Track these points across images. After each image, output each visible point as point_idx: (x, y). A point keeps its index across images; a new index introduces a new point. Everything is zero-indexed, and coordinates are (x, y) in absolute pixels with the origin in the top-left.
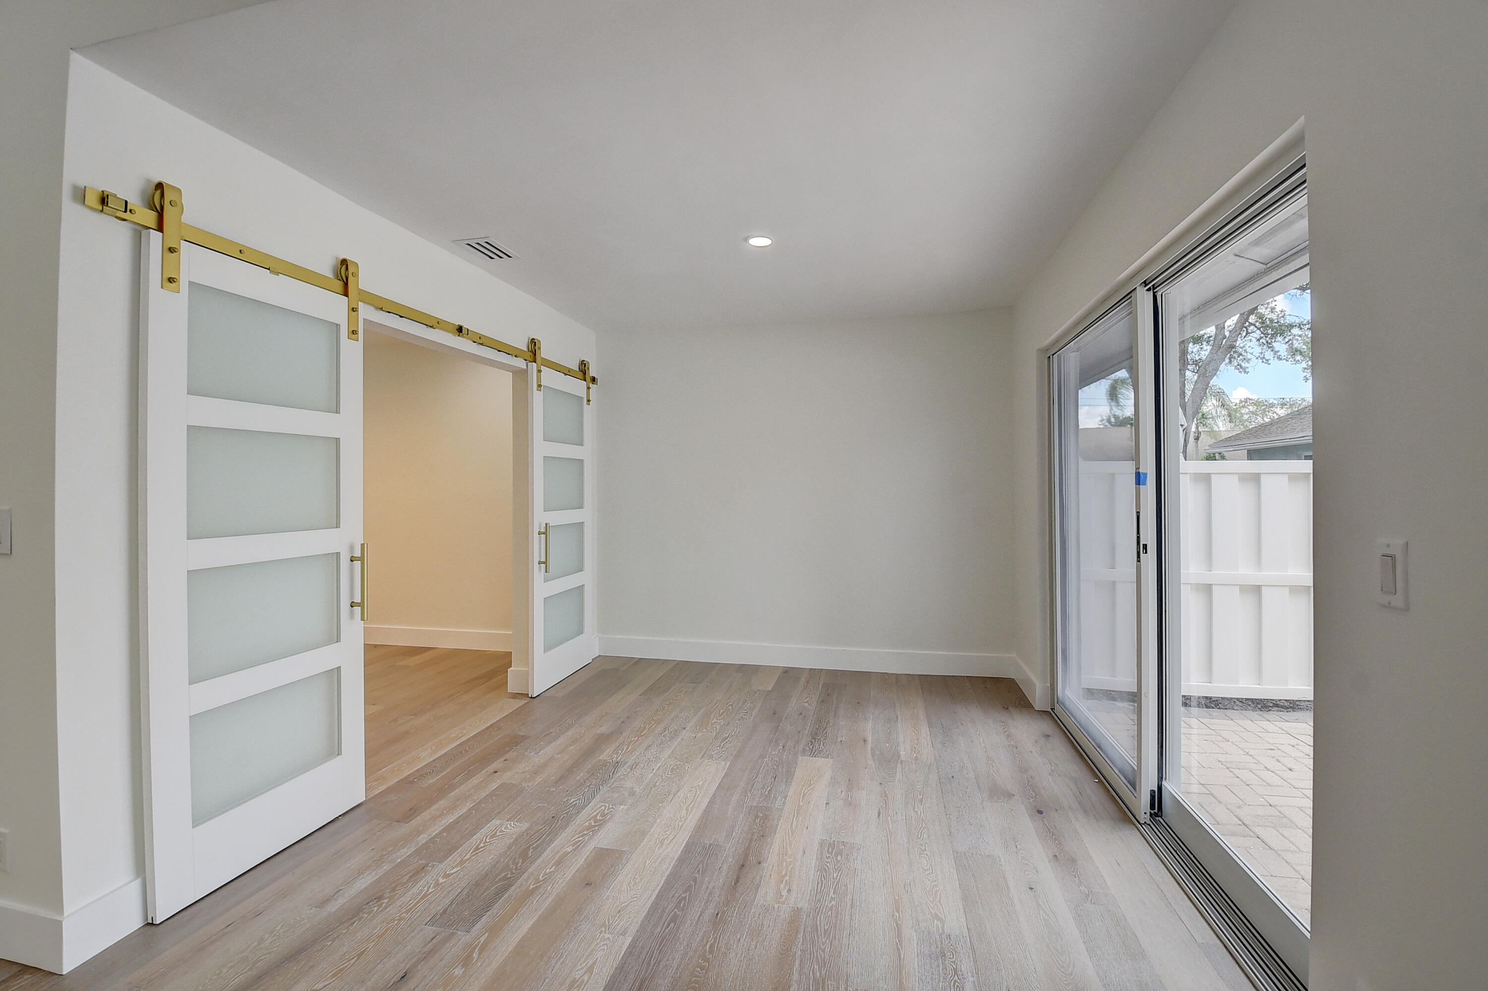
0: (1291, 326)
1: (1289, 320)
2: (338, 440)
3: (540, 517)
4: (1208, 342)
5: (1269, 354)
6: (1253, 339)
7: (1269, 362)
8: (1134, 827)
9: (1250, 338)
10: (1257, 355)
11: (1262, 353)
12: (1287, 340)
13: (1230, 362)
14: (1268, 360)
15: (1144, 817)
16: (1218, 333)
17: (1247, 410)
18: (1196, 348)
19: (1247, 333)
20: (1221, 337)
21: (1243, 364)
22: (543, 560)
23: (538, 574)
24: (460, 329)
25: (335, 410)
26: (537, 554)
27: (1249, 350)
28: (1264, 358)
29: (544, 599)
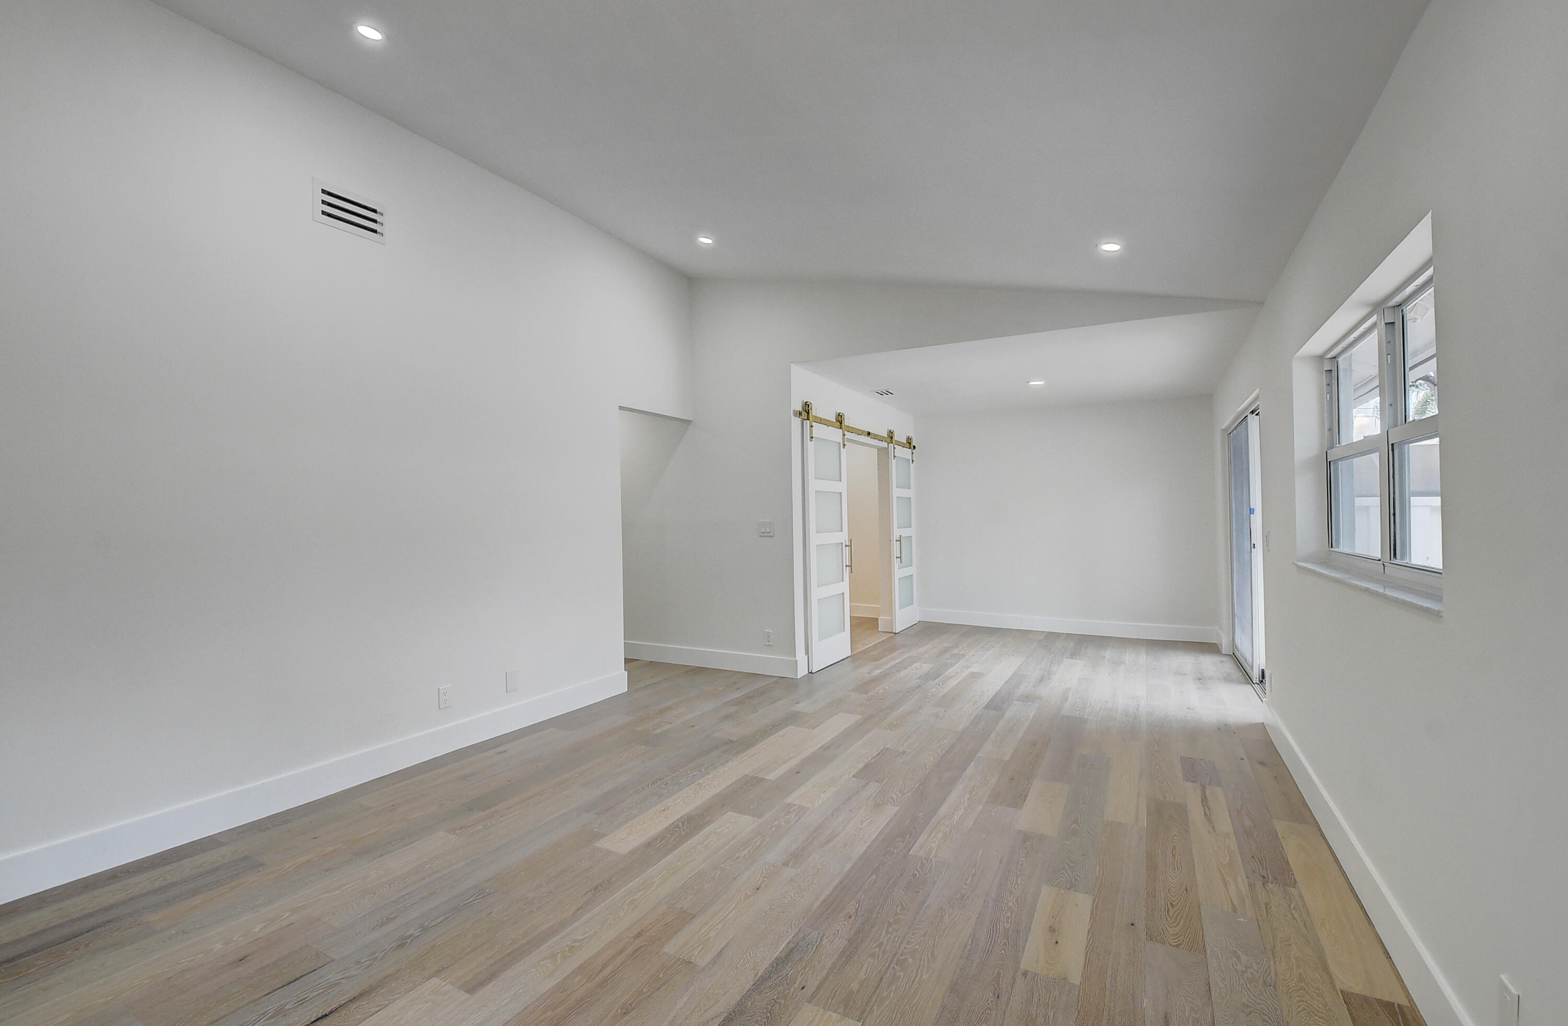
2: (841, 493)
3: (897, 532)
8: (1251, 686)
15: (1256, 680)
22: (899, 556)
23: (896, 563)
24: (869, 434)
25: (839, 480)
26: (896, 553)
29: (899, 578)
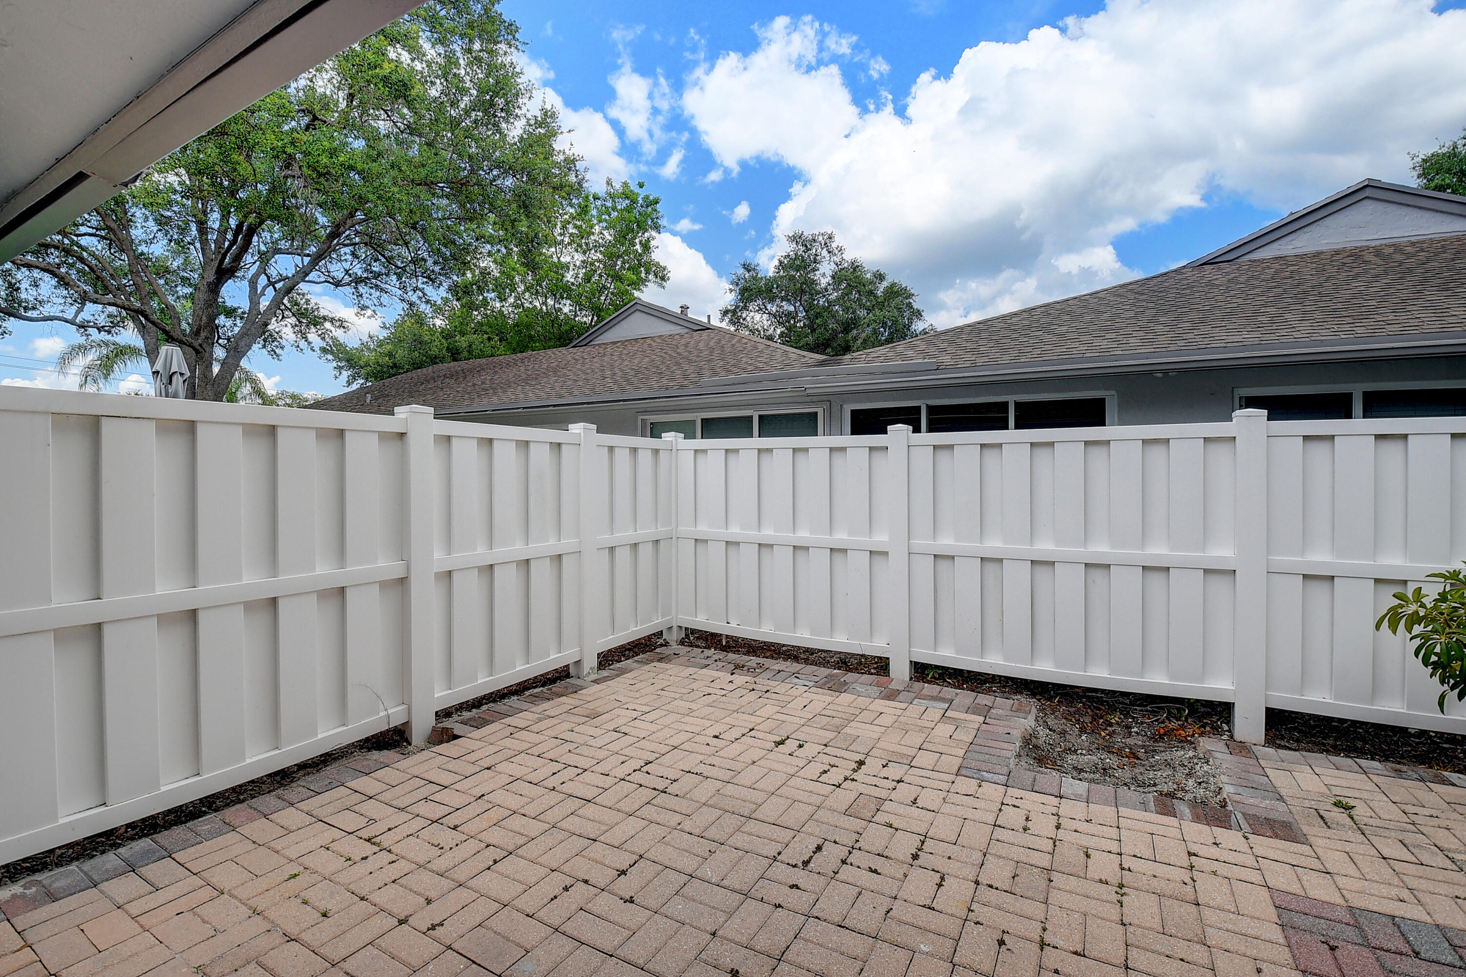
0: (325, 318)
1: (323, 312)
4: (242, 318)
5: (303, 344)
6: (289, 325)
7: (304, 351)
9: (286, 323)
10: (292, 342)
11: (296, 342)
12: (320, 332)
13: (264, 347)
14: (302, 350)
16: (252, 307)
17: (284, 402)
18: (229, 323)
19: (283, 317)
20: (255, 312)
21: (277, 351)
27: (284, 336)
28: (298, 346)
